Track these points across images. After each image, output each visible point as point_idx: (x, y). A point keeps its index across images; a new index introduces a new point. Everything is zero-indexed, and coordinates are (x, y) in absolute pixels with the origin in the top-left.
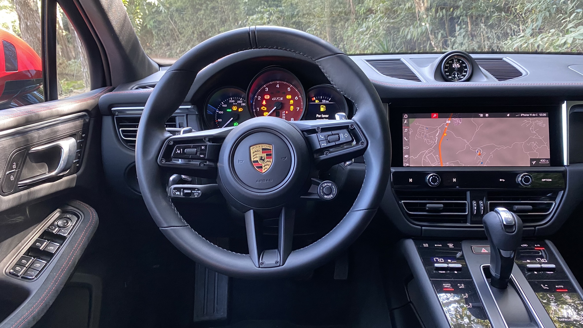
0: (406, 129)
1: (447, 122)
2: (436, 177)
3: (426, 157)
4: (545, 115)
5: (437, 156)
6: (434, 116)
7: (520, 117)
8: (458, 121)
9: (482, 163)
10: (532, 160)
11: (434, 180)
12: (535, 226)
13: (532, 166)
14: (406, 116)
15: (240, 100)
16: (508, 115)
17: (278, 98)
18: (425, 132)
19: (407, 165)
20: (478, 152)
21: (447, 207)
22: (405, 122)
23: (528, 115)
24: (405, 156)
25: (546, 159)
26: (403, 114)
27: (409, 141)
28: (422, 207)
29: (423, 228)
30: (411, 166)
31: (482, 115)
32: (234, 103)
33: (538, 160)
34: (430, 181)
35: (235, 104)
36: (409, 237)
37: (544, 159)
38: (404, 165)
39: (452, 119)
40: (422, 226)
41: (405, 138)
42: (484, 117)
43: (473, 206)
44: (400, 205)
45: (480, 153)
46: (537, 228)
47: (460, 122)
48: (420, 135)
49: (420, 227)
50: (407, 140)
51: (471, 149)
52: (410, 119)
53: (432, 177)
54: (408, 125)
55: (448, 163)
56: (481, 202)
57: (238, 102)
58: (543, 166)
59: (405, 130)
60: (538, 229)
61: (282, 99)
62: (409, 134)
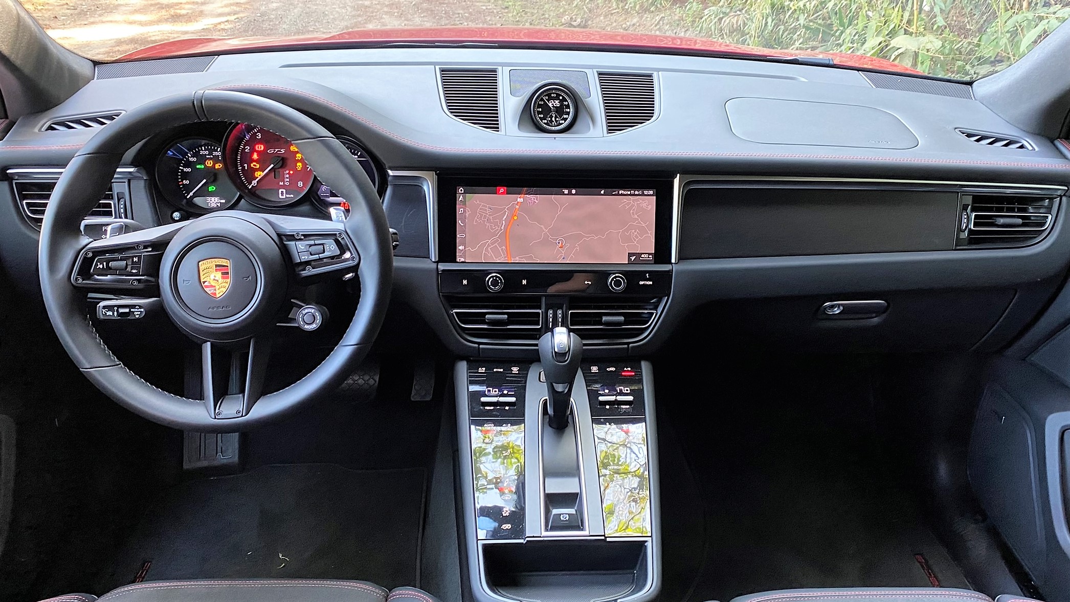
0: (461, 209)
1: (518, 201)
2: (498, 279)
3: (489, 249)
4: (651, 192)
5: (504, 247)
6: (501, 191)
7: (618, 195)
8: (534, 199)
9: (563, 258)
10: (630, 255)
11: (495, 283)
12: (628, 344)
13: (630, 263)
14: (461, 190)
15: (216, 151)
16: (602, 192)
17: (277, 150)
18: (487, 214)
19: (462, 260)
20: (559, 243)
21: (513, 319)
22: (460, 199)
23: (629, 193)
24: (460, 248)
25: (649, 254)
26: (458, 187)
27: (465, 226)
28: (480, 318)
29: (481, 346)
30: (467, 261)
31: (566, 192)
32: (208, 155)
33: (639, 255)
34: (490, 284)
35: (209, 157)
36: (462, 358)
37: (646, 254)
38: (458, 260)
39: (525, 195)
40: (480, 343)
41: (460, 221)
42: (570, 194)
43: (549, 317)
44: (451, 317)
45: (562, 244)
46: (631, 345)
47: (536, 201)
48: (481, 217)
49: (476, 345)
50: (462, 225)
51: (550, 238)
52: (467, 195)
53: (492, 279)
54: (464, 202)
55: (517, 258)
56: (560, 312)
57: (215, 153)
58: (646, 263)
59: (460, 211)
60: (633, 347)
61: (284, 152)
62: (465, 216)
